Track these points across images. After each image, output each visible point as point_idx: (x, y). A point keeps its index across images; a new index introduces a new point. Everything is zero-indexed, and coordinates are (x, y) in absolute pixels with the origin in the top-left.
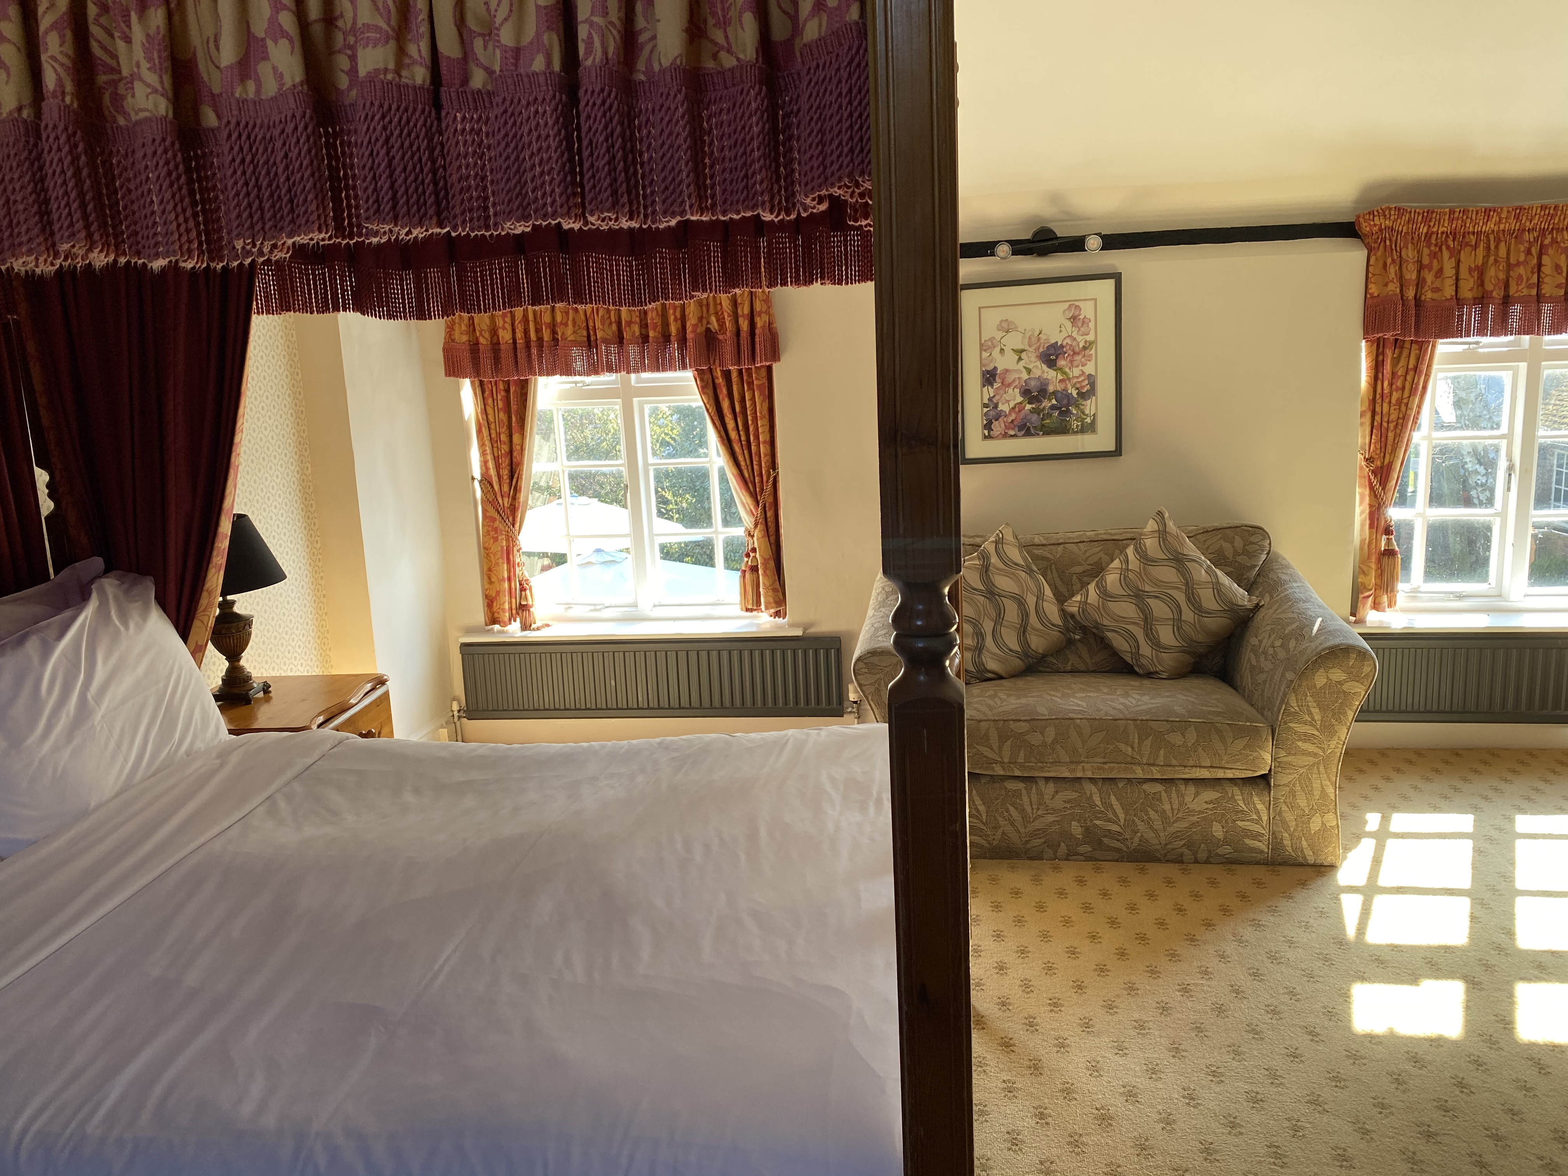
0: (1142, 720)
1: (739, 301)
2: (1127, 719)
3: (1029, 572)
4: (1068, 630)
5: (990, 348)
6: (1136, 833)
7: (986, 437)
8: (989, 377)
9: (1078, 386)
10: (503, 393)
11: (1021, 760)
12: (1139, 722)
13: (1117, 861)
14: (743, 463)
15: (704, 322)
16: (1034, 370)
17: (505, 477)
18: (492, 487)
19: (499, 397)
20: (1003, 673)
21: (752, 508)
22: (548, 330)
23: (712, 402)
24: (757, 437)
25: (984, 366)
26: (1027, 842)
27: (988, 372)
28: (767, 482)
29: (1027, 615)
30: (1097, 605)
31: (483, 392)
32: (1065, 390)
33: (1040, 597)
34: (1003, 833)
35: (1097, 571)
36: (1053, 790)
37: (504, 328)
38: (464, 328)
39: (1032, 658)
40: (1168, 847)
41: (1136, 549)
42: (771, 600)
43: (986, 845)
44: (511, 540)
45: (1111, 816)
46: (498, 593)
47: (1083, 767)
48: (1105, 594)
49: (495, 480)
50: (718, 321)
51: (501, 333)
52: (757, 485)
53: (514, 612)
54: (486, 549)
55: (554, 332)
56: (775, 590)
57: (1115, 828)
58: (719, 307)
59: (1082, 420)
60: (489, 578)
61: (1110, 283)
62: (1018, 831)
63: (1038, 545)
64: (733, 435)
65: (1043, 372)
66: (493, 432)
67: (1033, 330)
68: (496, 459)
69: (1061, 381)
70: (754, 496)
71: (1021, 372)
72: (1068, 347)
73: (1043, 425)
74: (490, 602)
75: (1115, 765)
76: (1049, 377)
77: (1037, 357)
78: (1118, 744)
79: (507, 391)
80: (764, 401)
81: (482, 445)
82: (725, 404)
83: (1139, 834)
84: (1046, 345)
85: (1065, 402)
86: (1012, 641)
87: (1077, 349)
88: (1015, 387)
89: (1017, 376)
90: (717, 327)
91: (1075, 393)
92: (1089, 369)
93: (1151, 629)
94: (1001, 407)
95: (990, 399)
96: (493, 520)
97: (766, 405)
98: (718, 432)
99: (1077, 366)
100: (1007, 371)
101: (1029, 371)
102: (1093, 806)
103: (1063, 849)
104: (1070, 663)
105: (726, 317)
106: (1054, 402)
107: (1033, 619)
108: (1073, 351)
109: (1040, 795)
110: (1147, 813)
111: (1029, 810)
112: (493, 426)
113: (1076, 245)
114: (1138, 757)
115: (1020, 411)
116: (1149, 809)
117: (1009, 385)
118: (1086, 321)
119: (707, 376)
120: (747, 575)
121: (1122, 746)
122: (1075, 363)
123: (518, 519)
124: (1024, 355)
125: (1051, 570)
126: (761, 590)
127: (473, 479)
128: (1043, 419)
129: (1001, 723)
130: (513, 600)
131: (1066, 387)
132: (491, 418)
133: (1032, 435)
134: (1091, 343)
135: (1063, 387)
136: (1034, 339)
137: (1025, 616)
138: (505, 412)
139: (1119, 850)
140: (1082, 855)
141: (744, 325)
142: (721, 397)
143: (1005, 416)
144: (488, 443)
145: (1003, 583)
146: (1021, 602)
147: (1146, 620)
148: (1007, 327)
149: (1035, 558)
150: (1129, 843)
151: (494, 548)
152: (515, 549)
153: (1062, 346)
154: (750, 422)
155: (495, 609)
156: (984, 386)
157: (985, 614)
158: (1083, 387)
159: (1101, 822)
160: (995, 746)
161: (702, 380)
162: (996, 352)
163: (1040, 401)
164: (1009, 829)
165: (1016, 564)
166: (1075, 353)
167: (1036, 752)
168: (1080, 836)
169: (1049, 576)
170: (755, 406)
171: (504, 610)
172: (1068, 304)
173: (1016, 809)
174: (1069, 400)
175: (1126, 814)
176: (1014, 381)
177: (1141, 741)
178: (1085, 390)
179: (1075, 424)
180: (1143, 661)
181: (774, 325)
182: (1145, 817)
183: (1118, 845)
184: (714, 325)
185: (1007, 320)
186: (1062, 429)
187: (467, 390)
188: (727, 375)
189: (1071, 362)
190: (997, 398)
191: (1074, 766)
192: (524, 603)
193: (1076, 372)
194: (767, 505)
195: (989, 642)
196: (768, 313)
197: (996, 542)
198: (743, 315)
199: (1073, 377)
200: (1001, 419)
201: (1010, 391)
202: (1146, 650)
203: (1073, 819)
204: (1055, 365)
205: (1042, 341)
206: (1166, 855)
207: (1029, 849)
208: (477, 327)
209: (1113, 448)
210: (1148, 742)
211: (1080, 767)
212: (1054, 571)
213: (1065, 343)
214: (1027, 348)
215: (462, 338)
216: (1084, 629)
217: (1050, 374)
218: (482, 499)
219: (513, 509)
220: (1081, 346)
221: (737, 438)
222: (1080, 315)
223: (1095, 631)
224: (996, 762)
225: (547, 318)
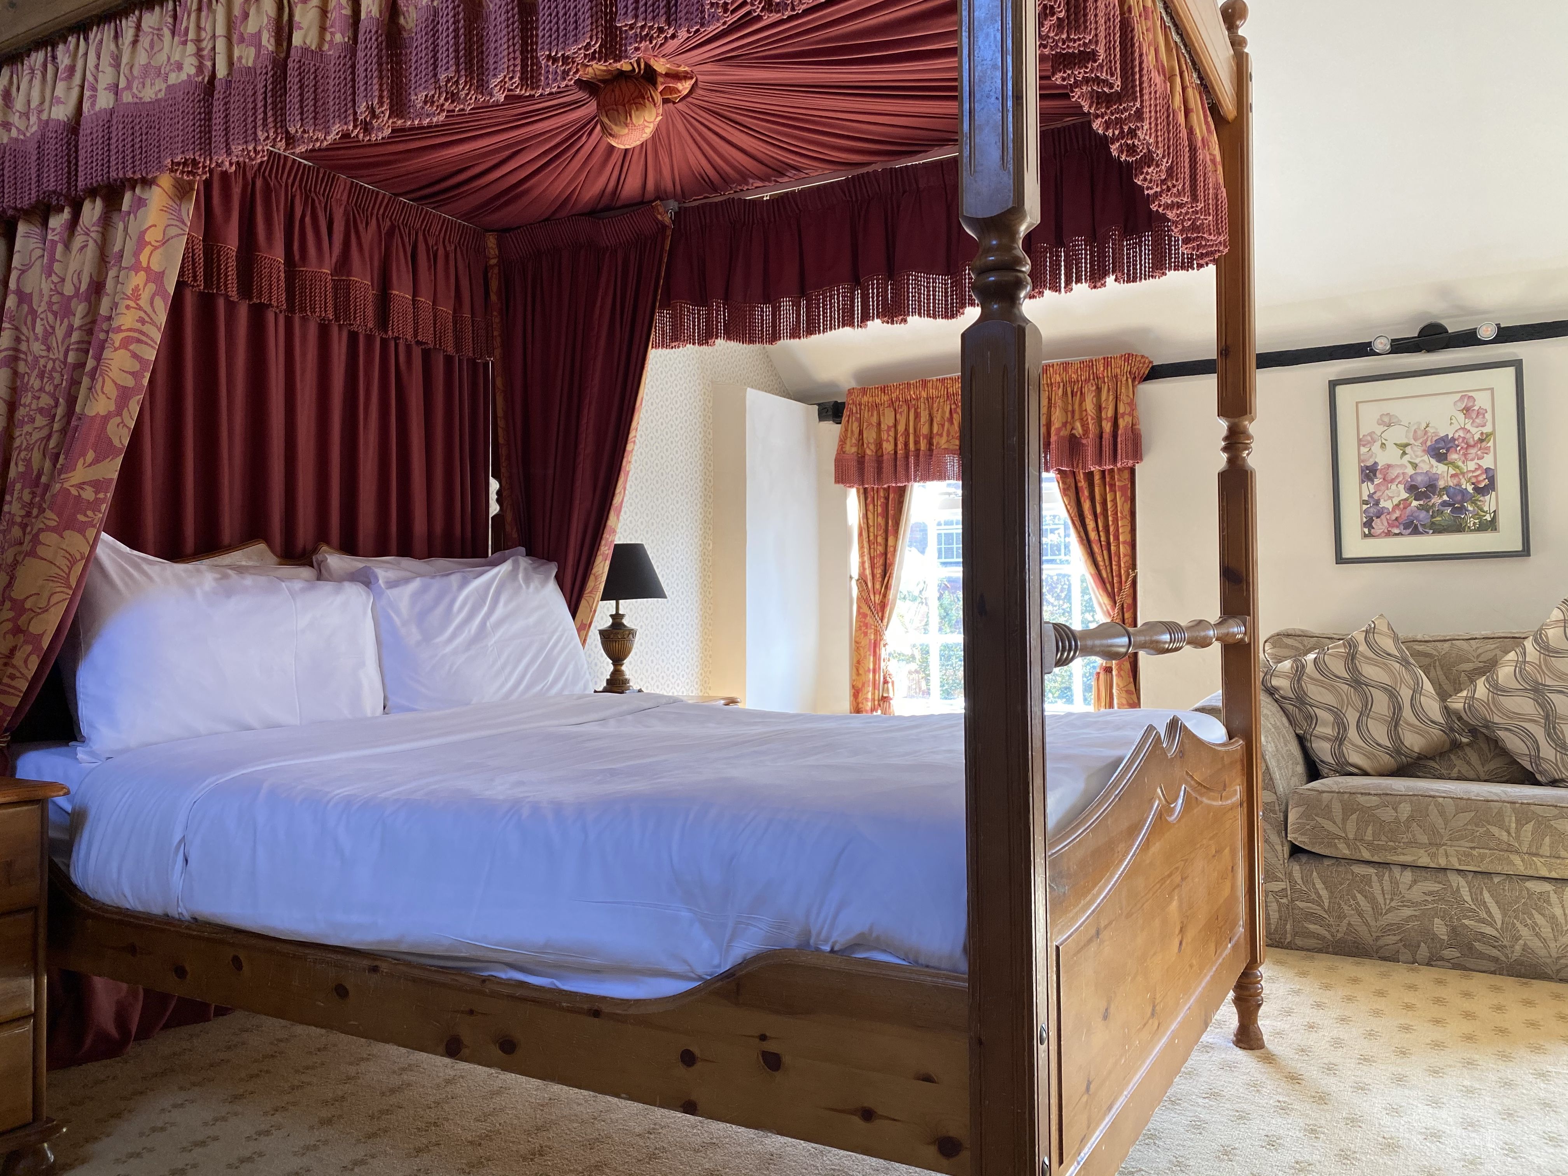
0: (1522, 804)
1: (1103, 405)
2: (1504, 802)
3: (1405, 663)
4: (1452, 730)
5: (1369, 442)
6: (1517, 940)
7: (1365, 536)
8: (1369, 473)
9: (1474, 480)
10: (882, 500)
11: (1369, 837)
12: (1517, 805)
13: (1493, 973)
14: (1101, 563)
15: (1069, 427)
16: (1421, 465)
17: (878, 576)
18: (867, 585)
19: (879, 503)
20: (1369, 770)
21: (1109, 608)
22: (925, 441)
23: (1073, 503)
24: (1117, 538)
25: (1363, 461)
26: (1378, 938)
27: (1367, 468)
28: (1126, 582)
29: (1400, 709)
30: (1486, 700)
31: (866, 499)
32: (1459, 485)
33: (1417, 690)
34: (1349, 924)
35: (1489, 667)
36: (1410, 879)
37: (888, 441)
38: (854, 441)
39: (1406, 756)
40: (1562, 961)
41: (1536, 640)
42: (1124, 701)
43: (1329, 937)
44: (879, 634)
45: (1485, 916)
46: (863, 685)
47: (1446, 852)
48: (1496, 689)
49: (869, 577)
50: (1082, 426)
51: (885, 445)
52: (1116, 585)
53: (876, 703)
54: (856, 642)
55: (930, 444)
56: (1128, 692)
57: (1488, 930)
58: (1084, 413)
59: (1480, 518)
60: (857, 670)
61: (1511, 371)
62: (1367, 924)
63: (1421, 641)
64: (1093, 535)
65: (1432, 466)
66: (871, 534)
67: (1419, 424)
68: (872, 559)
69: (1452, 476)
70: (1112, 596)
71: (1406, 467)
72: (1461, 440)
73: (1433, 523)
74: (856, 692)
75: (1487, 851)
76: (1439, 472)
77: (1424, 451)
78: (1489, 827)
79: (887, 498)
80: (1125, 501)
81: (861, 547)
82: (1086, 506)
83: (1521, 942)
84: (1435, 439)
85: (1459, 498)
86: (1380, 733)
87: (1472, 442)
88: (1399, 483)
89: (1401, 471)
90: (1081, 431)
91: (1470, 489)
92: (1487, 462)
93: (1554, 728)
94: (1382, 504)
95: (1370, 496)
96: (865, 616)
97: (1127, 506)
98: (1078, 532)
99: (1472, 460)
100: (1389, 466)
101: (1415, 466)
102: (1461, 901)
103: (1423, 951)
104: (1456, 770)
105: (1089, 420)
106: (1445, 498)
107: (1407, 713)
108: (1467, 443)
109: (1395, 883)
110: (1531, 916)
111: (1380, 899)
112: (871, 529)
113: (1469, 339)
114: (1516, 845)
115: (1405, 508)
116: (1534, 912)
117: (1392, 481)
118: (1481, 411)
119: (1070, 480)
120: (1102, 676)
121: (1495, 830)
122: (1470, 457)
123: (887, 615)
124: (1408, 450)
125: (1435, 667)
126: (1114, 691)
127: (851, 578)
128: (1433, 517)
129: (1346, 796)
130: (877, 692)
131: (1459, 482)
132: (871, 523)
133: (1421, 533)
134: (1488, 435)
135: (1455, 482)
136: (1420, 433)
137: (1397, 708)
138: (883, 517)
139: (1496, 960)
140: (1448, 961)
141: (1107, 427)
142: (1082, 500)
143: (1389, 513)
144: (866, 545)
145: (1370, 671)
146: (1392, 695)
147: (1547, 717)
148: (1388, 422)
149: (1416, 654)
150: (1508, 952)
151: (864, 642)
152: (882, 643)
153: (1453, 439)
154: (1110, 523)
155: (860, 699)
156: (1363, 482)
157: (1349, 703)
158: (1479, 482)
159: (1472, 922)
160: (1338, 820)
161: (1064, 483)
162: (1376, 447)
163: (1430, 498)
164: (1355, 920)
165: (1389, 655)
166: (1469, 446)
167: (1387, 829)
168: (1446, 938)
169: (1433, 674)
170: (1116, 507)
171: (867, 699)
172: (1460, 395)
173: (1366, 897)
174: (1463, 495)
175: (1504, 915)
176: (1397, 477)
177: (1520, 824)
178: (1482, 485)
179: (1471, 522)
180: (1545, 766)
181: (1137, 427)
182: (1529, 922)
183: (1495, 953)
184: (1079, 430)
185: (1388, 414)
186: (1458, 528)
187: (852, 499)
188: (1090, 476)
189: (1465, 455)
190: (1378, 494)
191: (1434, 850)
192: (885, 695)
193: (1471, 465)
194: (1125, 606)
195: (1352, 733)
196: (1131, 414)
197: (1367, 632)
198: (1107, 418)
199: (1468, 471)
200: (1383, 517)
201: (1394, 487)
202: (1548, 752)
203: (1436, 915)
204: (1446, 459)
205: (1429, 434)
206: (1558, 971)
207: (1381, 947)
208: (865, 441)
209: (1520, 548)
210: (1529, 827)
211: (1441, 850)
212: (1438, 668)
213: (1456, 436)
214: (1412, 442)
215: (851, 449)
216: (1473, 731)
217: (1440, 469)
218: (858, 598)
219: (883, 606)
220: (1476, 438)
221: (1097, 538)
222: (1474, 406)
223: (1484, 730)
224: (1339, 838)
225: (925, 430)
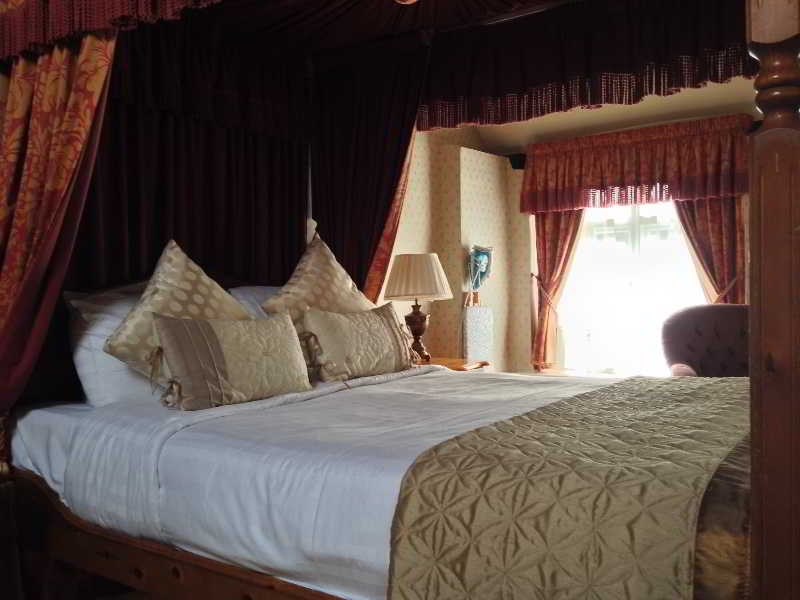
31: (539, 221)
37: (552, 180)
38: (530, 180)
51: (550, 183)
127: (533, 275)
187: (532, 222)
208: (537, 181)
215: (529, 188)
225: (577, 172)
